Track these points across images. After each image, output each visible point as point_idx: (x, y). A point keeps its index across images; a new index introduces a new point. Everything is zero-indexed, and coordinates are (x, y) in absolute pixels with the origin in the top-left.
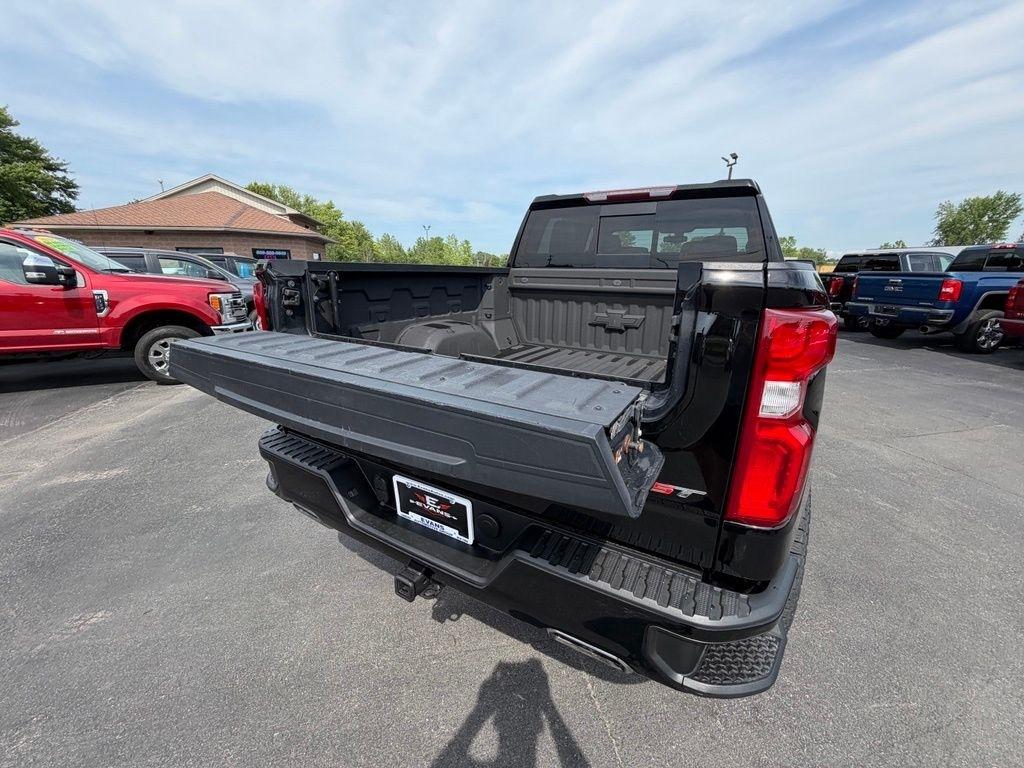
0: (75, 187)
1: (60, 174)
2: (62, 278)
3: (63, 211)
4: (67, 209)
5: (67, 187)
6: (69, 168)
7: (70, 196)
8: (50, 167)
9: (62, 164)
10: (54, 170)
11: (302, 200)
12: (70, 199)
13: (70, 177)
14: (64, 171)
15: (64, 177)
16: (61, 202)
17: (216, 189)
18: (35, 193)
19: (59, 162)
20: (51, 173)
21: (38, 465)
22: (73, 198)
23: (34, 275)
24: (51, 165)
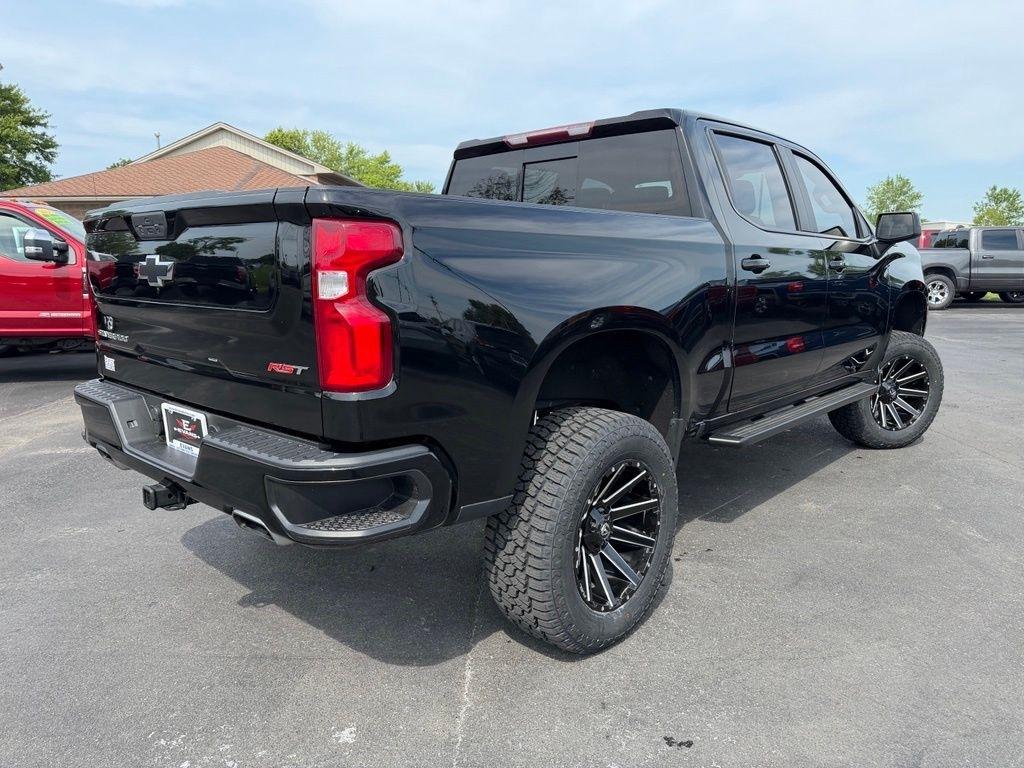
0: (54, 145)
1: (38, 130)
2: (55, 253)
3: (37, 179)
4: (41, 176)
5: (46, 146)
6: (50, 121)
7: (47, 158)
8: (30, 122)
9: (43, 117)
10: (33, 125)
11: (344, 152)
12: (46, 163)
13: (50, 133)
14: (45, 125)
15: (44, 134)
16: (35, 167)
17: (223, 141)
18: (8, 156)
19: (40, 114)
20: (29, 130)
21: (24, 441)
22: (50, 161)
23: (32, 250)
24: (31, 119)
